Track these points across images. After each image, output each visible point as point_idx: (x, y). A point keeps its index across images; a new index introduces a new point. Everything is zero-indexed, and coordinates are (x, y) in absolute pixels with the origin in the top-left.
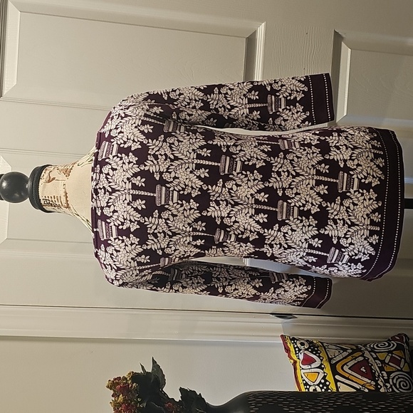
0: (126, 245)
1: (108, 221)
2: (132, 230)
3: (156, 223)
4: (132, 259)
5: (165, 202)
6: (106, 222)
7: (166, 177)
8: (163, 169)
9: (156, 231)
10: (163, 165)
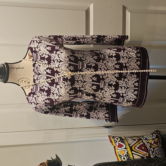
0: (42, 95)
4: (43, 100)
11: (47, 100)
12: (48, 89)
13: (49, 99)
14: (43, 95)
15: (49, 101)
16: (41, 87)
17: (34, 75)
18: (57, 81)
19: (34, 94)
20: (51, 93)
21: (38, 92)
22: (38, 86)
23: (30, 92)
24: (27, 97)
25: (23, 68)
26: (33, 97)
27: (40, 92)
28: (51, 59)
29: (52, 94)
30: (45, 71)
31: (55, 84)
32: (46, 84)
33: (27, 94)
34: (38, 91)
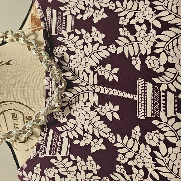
0: (78, 171)
1: (59, 129)
2: (93, 150)
3: (135, 149)
5: (153, 114)
6: (56, 131)
7: (152, 63)
8: (146, 49)
9: (131, 163)
10: (144, 42)
12: (103, 147)
20: (119, 163)
22: (64, 135)
27: (70, 160)
29: (123, 171)
30: (91, 73)
31: (137, 128)
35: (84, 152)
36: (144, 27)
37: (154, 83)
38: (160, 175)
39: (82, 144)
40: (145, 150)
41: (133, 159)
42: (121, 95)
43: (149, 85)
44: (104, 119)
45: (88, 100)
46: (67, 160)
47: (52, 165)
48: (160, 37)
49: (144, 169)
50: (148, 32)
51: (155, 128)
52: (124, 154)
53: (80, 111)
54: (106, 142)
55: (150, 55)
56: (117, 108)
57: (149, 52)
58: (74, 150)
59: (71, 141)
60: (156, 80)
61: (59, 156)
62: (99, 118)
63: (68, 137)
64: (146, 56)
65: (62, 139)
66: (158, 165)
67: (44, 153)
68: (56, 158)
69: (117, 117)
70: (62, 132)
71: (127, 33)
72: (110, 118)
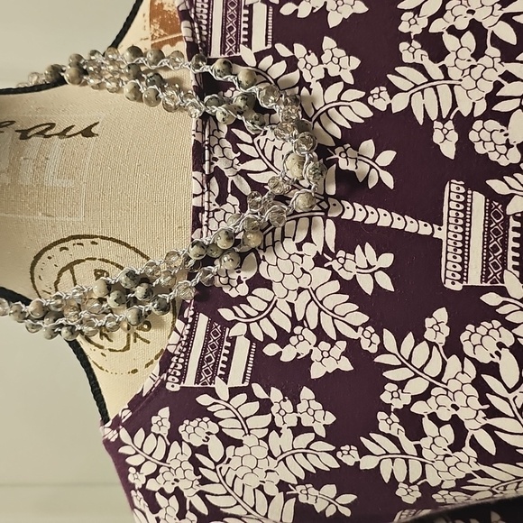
11: (330, 490)
12: (346, 365)
13: (344, 478)
14: (287, 434)
15: (349, 498)
16: (268, 340)
17: (198, 211)
18: (475, 279)
19: (186, 407)
20: (387, 408)
21: (234, 392)
22: (239, 330)
23: (147, 386)
24: (112, 436)
25: (87, 133)
26: (174, 436)
28: (403, 28)
29: (397, 429)
31: (442, 314)
32: (329, 304)
33: (117, 406)
34: (236, 379)
35: (292, 377)
36: (469, 40)
37: (490, 195)
38: (498, 441)
39: (288, 355)
40: (459, 374)
41: (425, 396)
42: (399, 225)
43: (479, 200)
44: (350, 288)
45: (309, 239)
46: (243, 397)
47: (203, 412)
48: (512, 68)
49: (456, 423)
50: (479, 53)
51: (490, 313)
52: (401, 384)
53: (286, 266)
54: (353, 349)
55: (484, 117)
56: (387, 259)
57: (481, 108)
58: (266, 370)
59: (258, 346)
60: (497, 185)
61: (221, 388)
62: (336, 285)
63: (249, 335)
64: (471, 119)
65: (233, 340)
66: (493, 412)
67: (182, 377)
68: (213, 393)
69: (386, 283)
70: (232, 323)
71: (421, 56)
72: (367, 285)
